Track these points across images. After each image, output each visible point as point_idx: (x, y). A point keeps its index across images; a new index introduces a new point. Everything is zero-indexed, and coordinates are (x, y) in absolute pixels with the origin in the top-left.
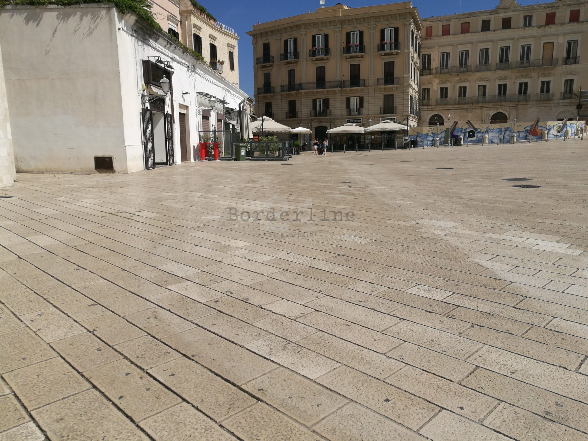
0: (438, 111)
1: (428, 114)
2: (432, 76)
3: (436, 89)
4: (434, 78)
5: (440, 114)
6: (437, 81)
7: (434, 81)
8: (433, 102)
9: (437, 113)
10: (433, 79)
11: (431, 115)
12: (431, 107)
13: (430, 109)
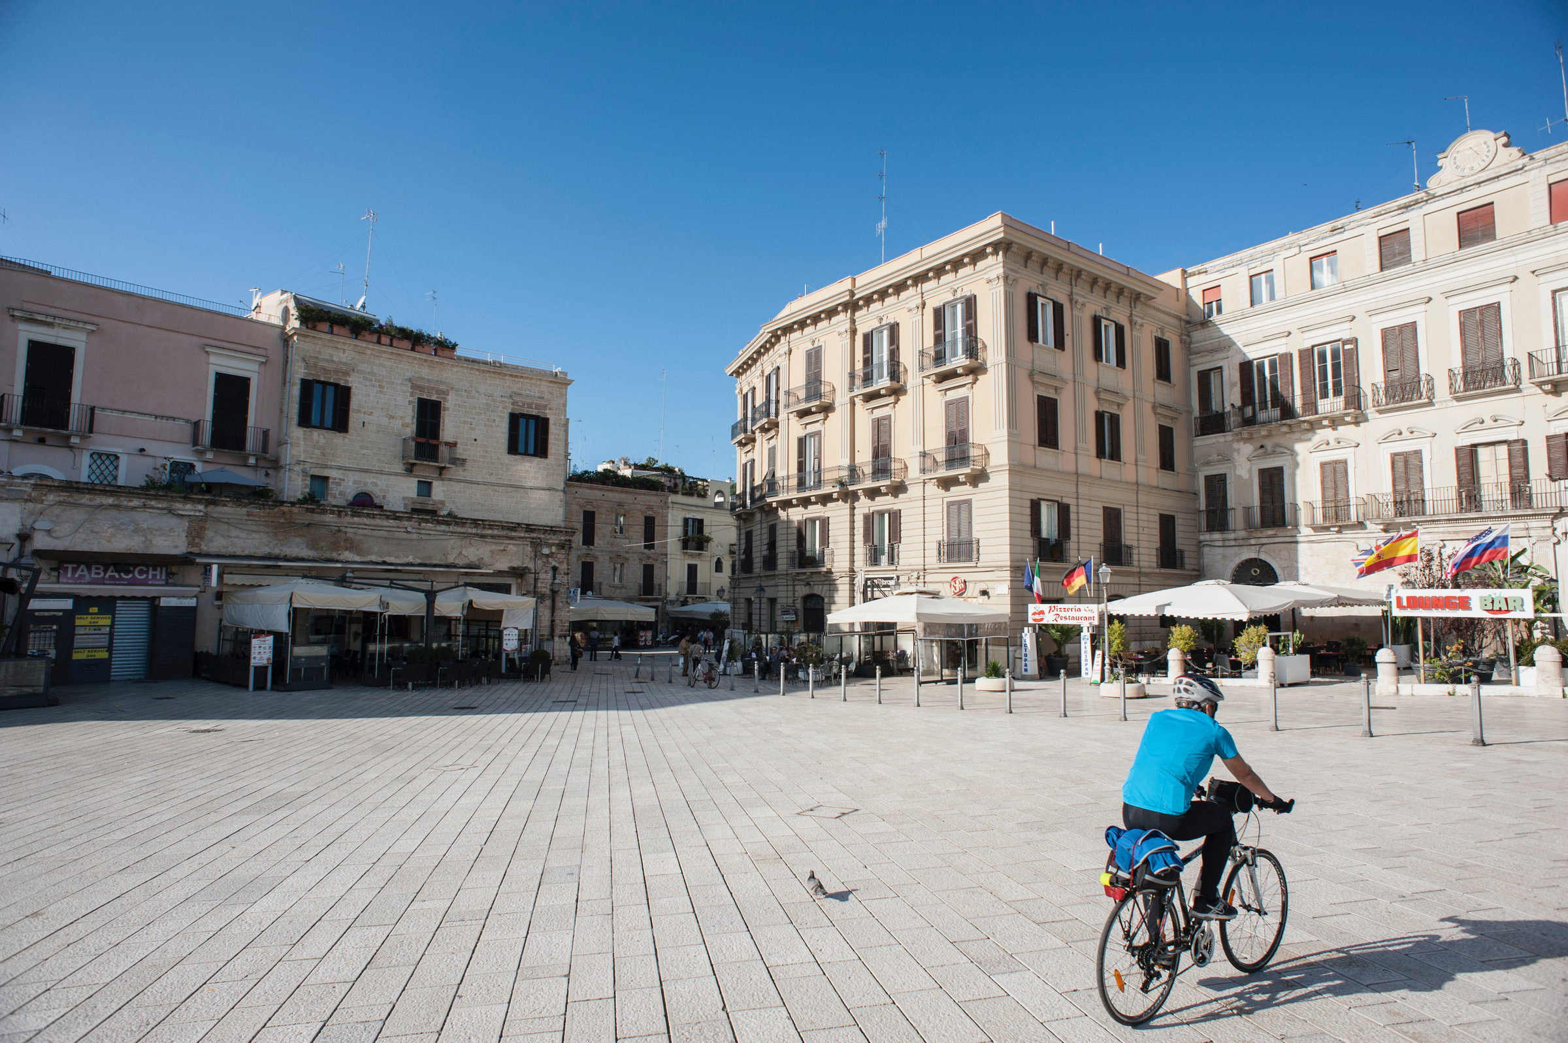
0: (1257, 548)
1: (1224, 557)
2: (1229, 437)
3: (1246, 476)
4: (1238, 441)
5: (1263, 557)
6: (1247, 449)
7: (1238, 451)
8: (1236, 519)
9: (1253, 555)
10: (1235, 445)
11: (1238, 561)
12: (1232, 536)
13: (1232, 543)
